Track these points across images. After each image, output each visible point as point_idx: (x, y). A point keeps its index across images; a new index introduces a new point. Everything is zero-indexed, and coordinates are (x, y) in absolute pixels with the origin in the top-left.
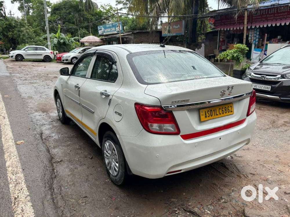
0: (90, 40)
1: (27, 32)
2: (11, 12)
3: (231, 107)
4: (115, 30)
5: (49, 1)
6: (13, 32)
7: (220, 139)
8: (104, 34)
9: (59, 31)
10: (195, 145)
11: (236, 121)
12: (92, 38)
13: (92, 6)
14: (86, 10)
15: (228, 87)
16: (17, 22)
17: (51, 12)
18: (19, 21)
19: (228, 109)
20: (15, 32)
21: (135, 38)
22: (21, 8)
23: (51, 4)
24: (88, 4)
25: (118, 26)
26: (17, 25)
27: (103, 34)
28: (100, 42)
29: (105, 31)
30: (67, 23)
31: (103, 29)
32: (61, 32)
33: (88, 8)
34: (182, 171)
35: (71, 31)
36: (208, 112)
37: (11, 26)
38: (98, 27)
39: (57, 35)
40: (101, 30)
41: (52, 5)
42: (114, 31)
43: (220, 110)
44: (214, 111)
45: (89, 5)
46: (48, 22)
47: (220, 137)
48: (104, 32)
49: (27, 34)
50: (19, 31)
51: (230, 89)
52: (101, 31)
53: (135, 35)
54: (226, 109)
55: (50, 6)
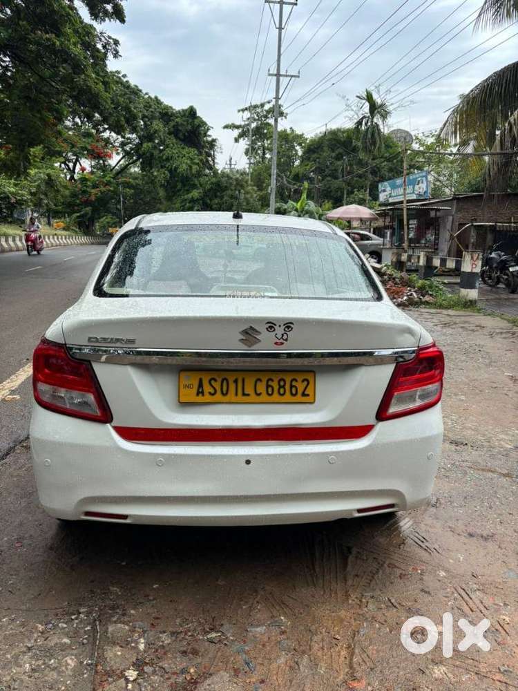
0: (347, 213)
1: (246, 199)
2: (231, 159)
3: (306, 383)
4: (413, 193)
5: (303, 134)
6: (222, 197)
7: (248, 462)
8: (391, 200)
9: (304, 196)
10: (157, 461)
11: (320, 423)
12: (354, 210)
13: (378, 139)
14: (365, 148)
15: (268, 323)
16: (232, 178)
17: (302, 156)
18: (234, 177)
19: (292, 386)
20: (226, 198)
21: (458, 210)
22: (250, 152)
23: (307, 139)
24: (369, 136)
25: (419, 181)
26: (231, 184)
27: (388, 201)
28: (371, 218)
29: (393, 194)
30: (329, 178)
31: (388, 189)
32: (309, 197)
33: (368, 144)
34: (128, 521)
35: (335, 196)
36: (210, 382)
37: (221, 187)
38: (380, 186)
39: (299, 204)
40: (384, 191)
41: (308, 141)
42: (410, 193)
43: (258, 383)
44: (236, 381)
45: (373, 135)
46: (275, 177)
47: (247, 456)
48: (390, 197)
49: (245, 204)
50: (232, 197)
51: (280, 331)
52: (385, 193)
53: (460, 204)
54: (282, 383)
55: (303, 145)
